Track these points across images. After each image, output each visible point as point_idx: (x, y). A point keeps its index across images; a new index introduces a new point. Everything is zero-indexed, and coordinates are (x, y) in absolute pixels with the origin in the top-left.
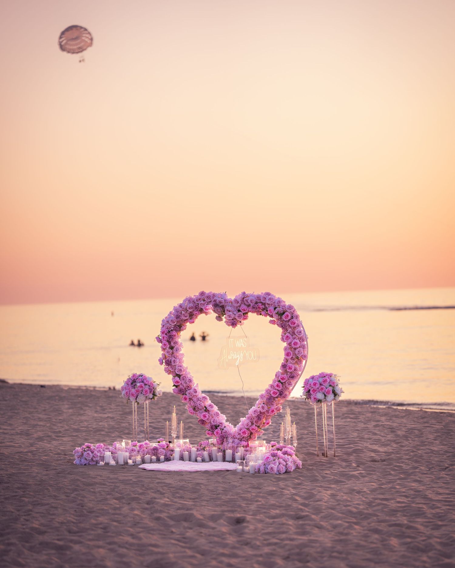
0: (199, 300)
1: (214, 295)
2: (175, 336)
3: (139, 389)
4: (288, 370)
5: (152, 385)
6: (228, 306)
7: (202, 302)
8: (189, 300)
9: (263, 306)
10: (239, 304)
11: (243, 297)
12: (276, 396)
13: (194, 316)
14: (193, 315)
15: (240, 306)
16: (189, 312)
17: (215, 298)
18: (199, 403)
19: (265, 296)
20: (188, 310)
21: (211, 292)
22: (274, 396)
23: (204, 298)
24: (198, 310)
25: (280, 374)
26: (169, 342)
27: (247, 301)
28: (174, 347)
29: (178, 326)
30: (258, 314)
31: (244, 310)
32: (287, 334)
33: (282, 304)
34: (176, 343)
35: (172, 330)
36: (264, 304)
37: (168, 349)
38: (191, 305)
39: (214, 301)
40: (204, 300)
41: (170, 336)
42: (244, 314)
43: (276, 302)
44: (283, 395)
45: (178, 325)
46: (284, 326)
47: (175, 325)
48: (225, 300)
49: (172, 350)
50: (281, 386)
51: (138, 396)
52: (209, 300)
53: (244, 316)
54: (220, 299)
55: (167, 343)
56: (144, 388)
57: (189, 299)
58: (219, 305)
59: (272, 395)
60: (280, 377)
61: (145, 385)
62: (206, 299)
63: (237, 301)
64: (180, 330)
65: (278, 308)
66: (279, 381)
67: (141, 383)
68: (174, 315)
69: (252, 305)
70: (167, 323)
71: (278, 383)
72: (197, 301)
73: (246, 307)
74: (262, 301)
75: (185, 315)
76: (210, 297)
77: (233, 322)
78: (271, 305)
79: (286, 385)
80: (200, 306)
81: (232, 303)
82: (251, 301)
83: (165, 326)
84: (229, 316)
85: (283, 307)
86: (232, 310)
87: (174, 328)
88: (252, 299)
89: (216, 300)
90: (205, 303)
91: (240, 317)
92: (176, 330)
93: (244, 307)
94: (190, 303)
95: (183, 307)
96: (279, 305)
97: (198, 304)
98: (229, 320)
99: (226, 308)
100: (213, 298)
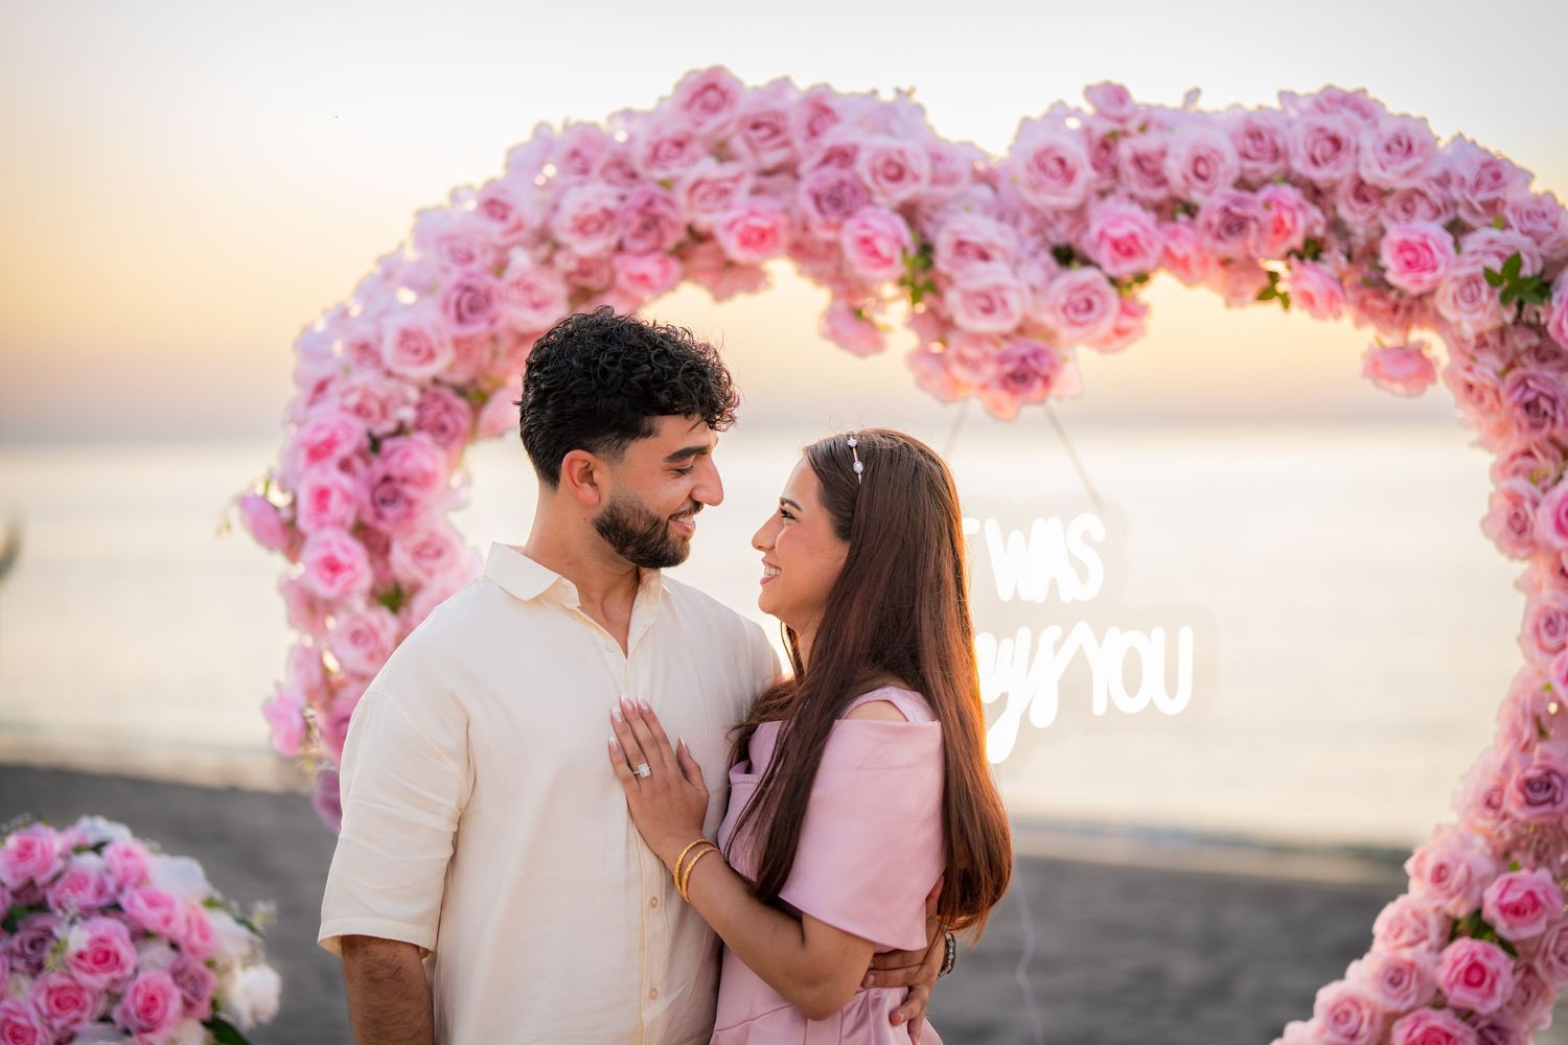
0: (675, 151)
1: (821, 111)
2: (426, 480)
3: (85, 979)
5: (205, 934)
6: (968, 209)
7: (709, 168)
8: (575, 154)
9: (1315, 213)
10: (1070, 198)
15: (1079, 214)
16: (572, 265)
17: (831, 138)
19: (1335, 123)
20: (557, 246)
21: (782, 85)
23: (722, 135)
24: (670, 243)
25: (1486, 866)
26: (377, 545)
27: (1148, 163)
28: (416, 588)
29: (460, 391)
30: (1233, 297)
31: (1129, 253)
33: (1512, 195)
34: (432, 550)
35: (401, 430)
36: (1315, 194)
37: (359, 604)
38: (598, 194)
39: (826, 160)
40: (721, 152)
41: (387, 479)
42: (1114, 285)
43: (1470, 177)
45: (460, 377)
46: (1545, 405)
47: (436, 381)
48: (936, 158)
49: (394, 612)
50: (1506, 984)
52: (772, 158)
53: (1117, 305)
54: (881, 141)
55: (355, 554)
56: (129, 971)
57: (572, 142)
58: (879, 199)
60: (1491, 895)
61: (142, 935)
62: (739, 145)
63: (1062, 162)
64: (473, 434)
65: (1494, 233)
66: (1479, 926)
67: (106, 926)
68: (424, 289)
69: (1212, 200)
70: (360, 361)
71: (1478, 946)
72: (655, 156)
73: (1148, 219)
74: (1300, 165)
75: (529, 288)
76: (780, 124)
77: (1024, 359)
78: (1409, 201)
79: (1538, 965)
80: (691, 207)
81: (995, 189)
82: (1202, 169)
83: (332, 389)
84: (989, 304)
85: (1528, 225)
86: (999, 240)
87: (420, 407)
88: (1203, 152)
89: (850, 152)
90: (736, 179)
91: (1092, 316)
92: (439, 429)
93: (1134, 220)
94: (579, 178)
95: (513, 218)
96: (1492, 206)
97: (661, 192)
98: (977, 339)
99: (955, 233)
100: (815, 134)
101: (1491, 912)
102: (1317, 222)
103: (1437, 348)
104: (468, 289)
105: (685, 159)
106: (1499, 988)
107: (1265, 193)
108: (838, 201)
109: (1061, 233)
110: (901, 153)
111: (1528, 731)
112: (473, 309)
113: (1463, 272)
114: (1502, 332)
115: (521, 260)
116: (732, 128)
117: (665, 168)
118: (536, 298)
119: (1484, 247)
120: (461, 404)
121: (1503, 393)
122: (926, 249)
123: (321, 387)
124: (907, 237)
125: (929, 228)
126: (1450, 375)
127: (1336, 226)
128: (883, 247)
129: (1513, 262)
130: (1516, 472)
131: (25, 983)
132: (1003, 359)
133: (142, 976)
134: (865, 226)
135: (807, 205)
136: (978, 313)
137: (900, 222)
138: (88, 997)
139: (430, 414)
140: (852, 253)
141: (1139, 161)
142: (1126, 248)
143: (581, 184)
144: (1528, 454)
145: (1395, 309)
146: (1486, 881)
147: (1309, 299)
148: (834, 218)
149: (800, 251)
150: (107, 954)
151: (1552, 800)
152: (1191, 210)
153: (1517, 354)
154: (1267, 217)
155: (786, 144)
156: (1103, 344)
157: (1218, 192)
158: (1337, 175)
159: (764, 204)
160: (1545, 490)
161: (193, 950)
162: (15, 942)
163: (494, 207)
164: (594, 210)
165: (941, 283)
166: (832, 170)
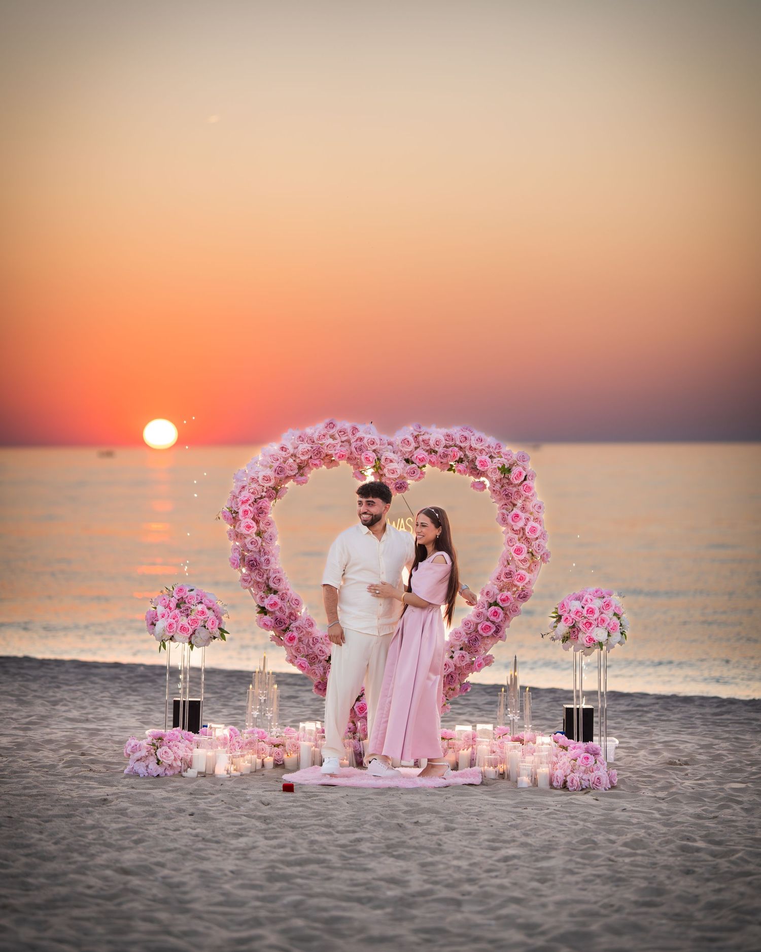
0: (323, 437)
1: (355, 429)
2: (267, 508)
3: (199, 617)
4: (516, 583)
6: (387, 451)
7: (331, 441)
8: (300, 437)
9: (461, 453)
10: (409, 449)
11: (417, 433)
12: (490, 633)
13: (306, 469)
15: (411, 452)
16: (300, 462)
17: (358, 435)
18: (320, 648)
19: (465, 434)
20: (295, 456)
22: (484, 635)
23: (333, 433)
25: (497, 592)
26: (257, 522)
28: (266, 532)
29: (273, 488)
30: (443, 470)
32: (516, 510)
33: (503, 450)
34: (269, 524)
35: (261, 498)
36: (461, 448)
37: (254, 535)
38: (305, 446)
39: (357, 440)
40: (332, 437)
42: (419, 467)
43: (494, 447)
44: (500, 634)
46: (510, 495)
47: (270, 486)
48: (381, 440)
49: (261, 537)
50: (502, 616)
51: (196, 632)
52: (344, 439)
54: (369, 436)
55: (254, 524)
56: (208, 615)
57: (299, 434)
58: (369, 449)
59: (481, 632)
60: (499, 597)
61: (208, 609)
62: (337, 436)
63: (408, 441)
64: (276, 498)
65: (499, 459)
66: (496, 604)
67: (201, 605)
68: (266, 466)
70: (252, 482)
71: (496, 607)
72: (319, 438)
73: (426, 454)
74: (458, 443)
75: (290, 466)
76: (346, 431)
77: (401, 484)
78: (481, 451)
79: (508, 613)
80: (327, 449)
82: (438, 443)
83: (246, 488)
84: (393, 472)
85: (506, 457)
86: (395, 458)
87: (266, 492)
88: (438, 440)
89: (362, 438)
90: (336, 443)
91: (414, 474)
92: (270, 497)
93: (423, 454)
94: (301, 442)
95: (288, 451)
96: (499, 453)
97: (320, 446)
98: (389, 479)
99: (385, 456)
100: (354, 434)
101: (499, 601)
102: (462, 455)
103: (487, 483)
105: (325, 439)
106: (500, 616)
107: (451, 449)
108: (360, 449)
109: (407, 456)
110: (374, 439)
111: (506, 563)
113: (493, 467)
114: (501, 479)
115: (291, 460)
116: (336, 432)
117: (321, 441)
119: (497, 462)
120: (274, 492)
121: (501, 492)
122: (379, 459)
123: (243, 487)
124: (376, 458)
125: (379, 455)
126: (489, 488)
127: (465, 455)
128: (371, 459)
129: (504, 465)
130: (503, 509)
131: (185, 618)
132: (396, 484)
133: (211, 617)
134: (366, 454)
135: (354, 450)
136: (391, 474)
137: (373, 453)
138: (200, 621)
139: (268, 494)
140: (361, 460)
141: (423, 441)
142: (422, 460)
143: (302, 444)
144: (506, 505)
145: (478, 474)
146: (497, 595)
147: (460, 471)
148: (360, 453)
149: (349, 459)
150: (203, 612)
151: (511, 577)
152: (436, 452)
153: (504, 484)
154: (452, 454)
155: (347, 435)
156: (416, 480)
157: (441, 449)
158: (466, 445)
159: (343, 449)
160: (509, 512)
161: (217, 612)
162: (182, 610)
163: (282, 449)
164: (305, 449)
165: (382, 467)
166: (358, 442)
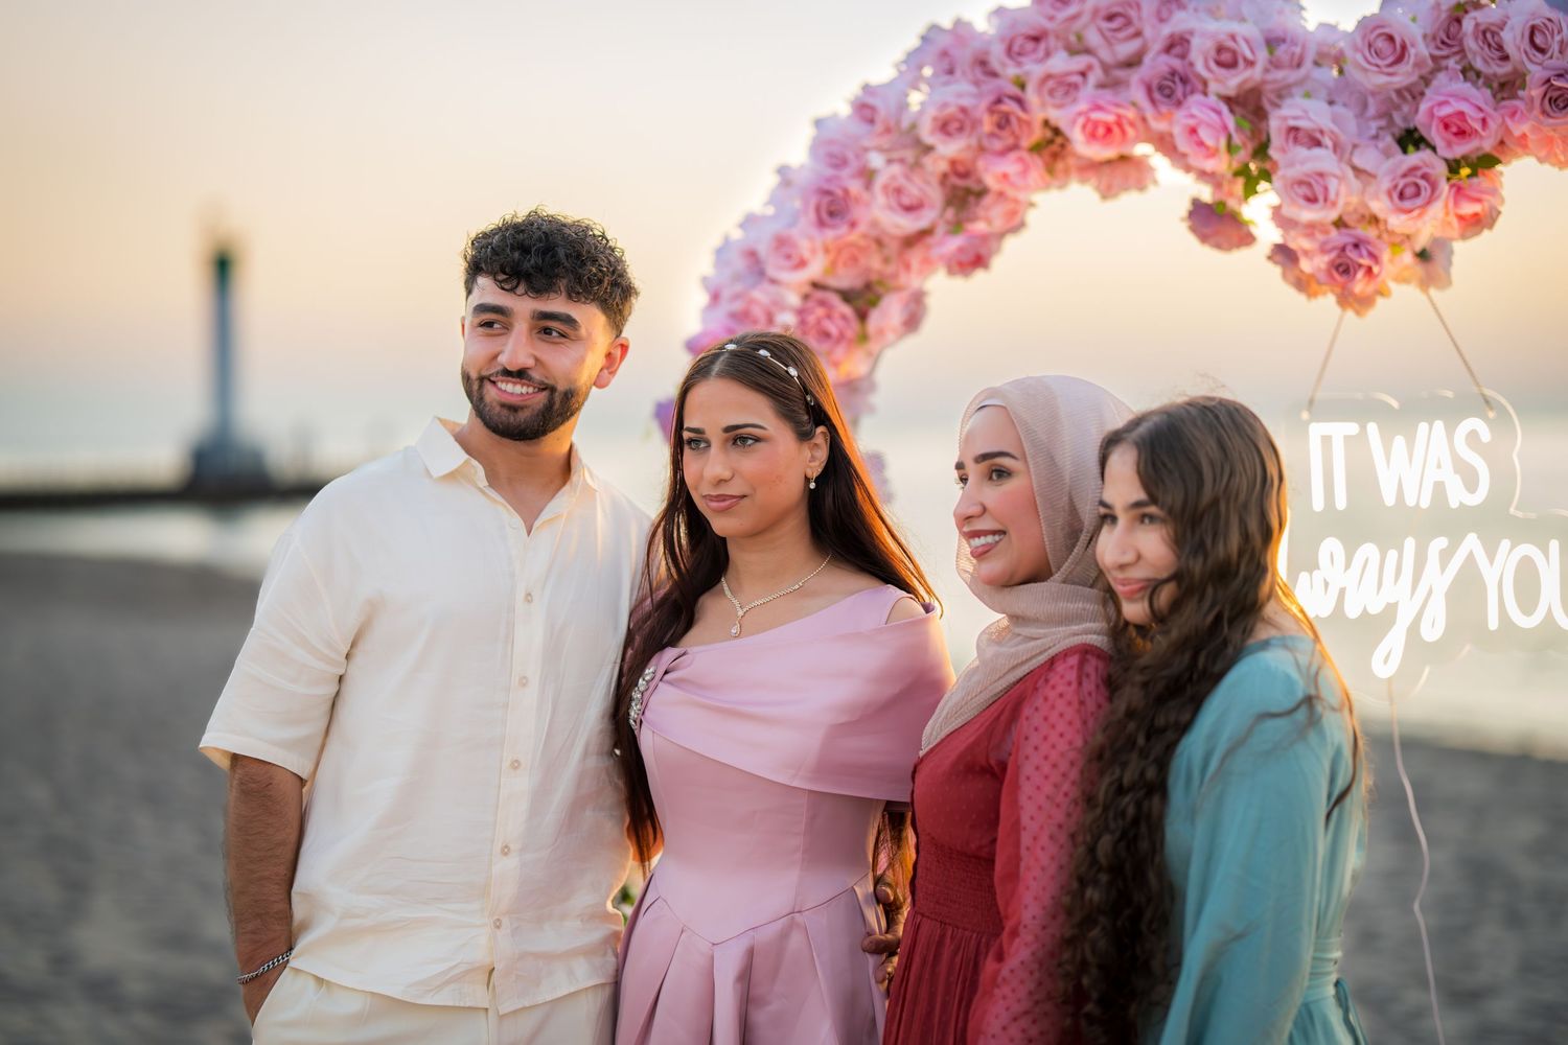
0: (1030, 45)
6: (1308, 95)
7: (1060, 63)
8: (944, 54)
10: (1404, 75)
13: (987, 200)
14: (982, 193)
15: (1418, 91)
16: (943, 166)
17: (1174, 24)
20: (929, 149)
23: (1076, 28)
24: (1026, 143)
27: (1489, 36)
29: (847, 296)
31: (1461, 133)
38: (962, 92)
39: (1168, 49)
40: (1078, 49)
42: (1453, 167)
45: (844, 281)
47: (816, 285)
48: (1272, 42)
52: (1126, 49)
53: (1459, 192)
54: (1219, 28)
57: (946, 43)
58: (1213, 87)
62: (1093, 38)
63: (1391, 38)
68: (806, 192)
69: (1536, 72)
70: (747, 268)
72: (1010, 52)
73: (1481, 96)
75: (899, 191)
76: (1133, 13)
77: (1343, 249)
80: (1043, 105)
81: (1341, 71)
82: (1538, 40)
84: (1311, 191)
86: (1333, 126)
87: (801, 313)
88: (1537, 22)
89: (1187, 36)
90: (1083, 74)
91: (1419, 201)
93: (1466, 99)
94: (946, 78)
95: (880, 121)
97: (1015, 90)
98: (1311, 229)
99: (1285, 119)
100: (1162, 20)
104: (828, 193)
105: (1041, 53)
108: (1173, 88)
110: (1233, 37)
112: (831, 214)
116: (1085, 18)
117: (1019, 64)
118: (906, 201)
120: (846, 309)
122: (1269, 140)
124: (1232, 125)
132: (1324, 250)
134: (1192, 116)
135: (1138, 94)
136: (1302, 202)
137: (1224, 109)
139: (811, 319)
140: (1183, 144)
141: (1482, 33)
142: (1459, 129)
143: (946, 84)
148: (1164, 109)
155: (1138, 34)
157: (1545, 64)
159: (1106, 96)
163: (865, 110)
164: (952, 110)
165: (1274, 172)
166: (1164, 58)
